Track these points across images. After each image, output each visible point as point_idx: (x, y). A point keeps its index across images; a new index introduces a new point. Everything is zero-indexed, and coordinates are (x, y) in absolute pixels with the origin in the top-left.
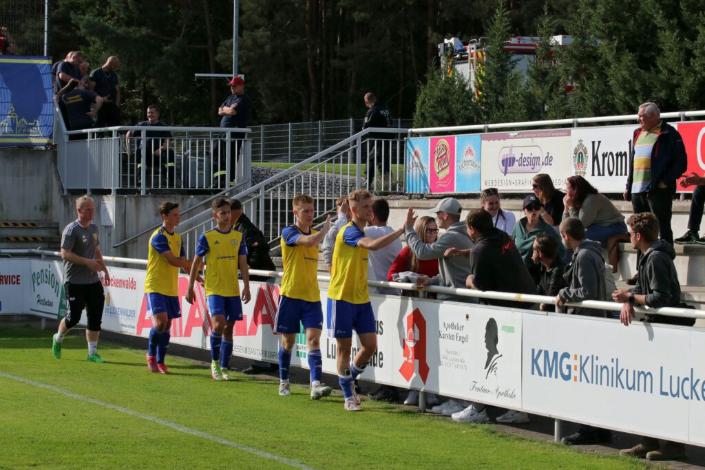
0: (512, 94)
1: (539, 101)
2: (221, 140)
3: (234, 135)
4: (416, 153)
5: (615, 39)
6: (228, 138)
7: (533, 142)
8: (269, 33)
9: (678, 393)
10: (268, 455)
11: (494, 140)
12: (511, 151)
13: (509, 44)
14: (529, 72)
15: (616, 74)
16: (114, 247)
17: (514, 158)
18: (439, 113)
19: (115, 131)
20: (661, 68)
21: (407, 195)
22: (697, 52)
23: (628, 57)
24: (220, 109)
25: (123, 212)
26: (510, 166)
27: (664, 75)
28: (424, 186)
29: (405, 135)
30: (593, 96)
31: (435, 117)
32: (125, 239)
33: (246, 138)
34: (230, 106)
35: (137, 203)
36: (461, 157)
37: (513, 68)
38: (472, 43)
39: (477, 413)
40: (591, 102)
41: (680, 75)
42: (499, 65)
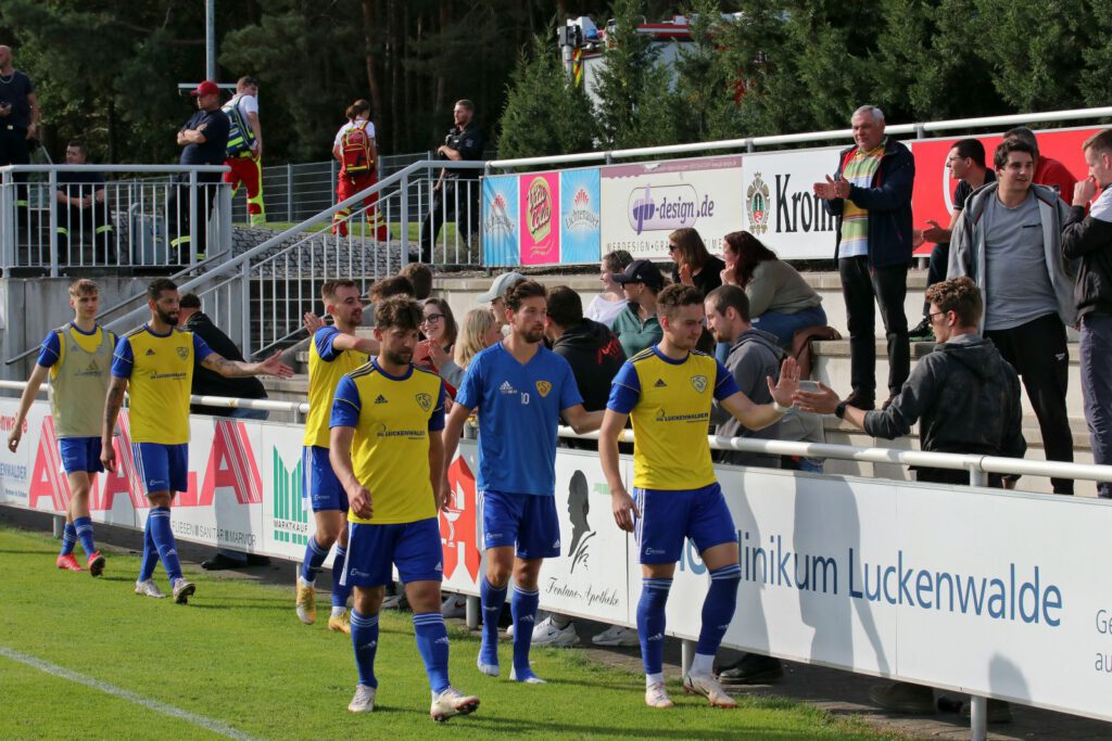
0: (651, 102)
1: (696, 112)
2: (181, 186)
3: (202, 176)
4: (498, 201)
5: (810, 6)
6: (193, 183)
7: (682, 178)
8: (302, 18)
9: (878, 593)
10: (179, 713)
11: (620, 177)
12: (647, 194)
13: (671, 26)
14: (678, 65)
15: (813, 65)
16: (8, 364)
17: (652, 206)
18: (535, 135)
19: (6, 173)
20: (885, 52)
21: (484, 269)
22: (942, 25)
23: (831, 36)
24: (180, 135)
25: (22, 305)
26: (646, 218)
27: (891, 63)
28: (512, 255)
29: (480, 171)
30: (777, 100)
31: (529, 142)
32: (25, 350)
33: (223, 182)
34: (195, 129)
35: (44, 289)
36: (569, 206)
37: (654, 59)
38: (611, 24)
39: (558, 631)
40: (776, 110)
41: (916, 63)
42: (631, 54)
